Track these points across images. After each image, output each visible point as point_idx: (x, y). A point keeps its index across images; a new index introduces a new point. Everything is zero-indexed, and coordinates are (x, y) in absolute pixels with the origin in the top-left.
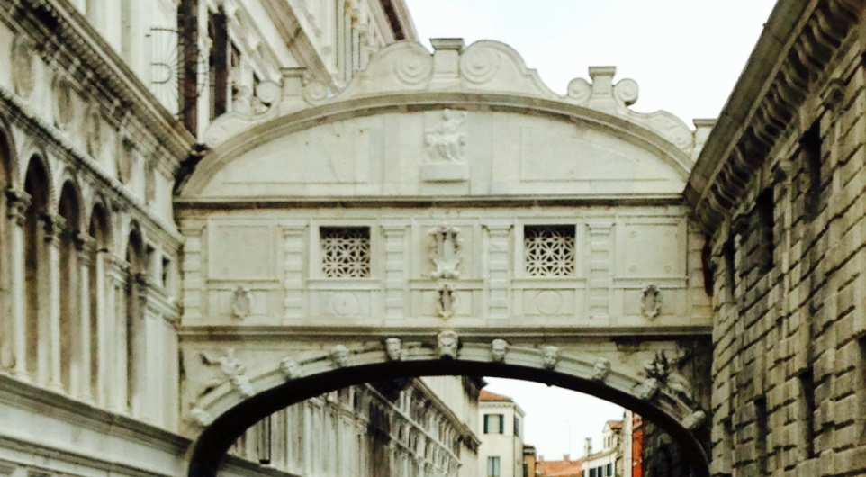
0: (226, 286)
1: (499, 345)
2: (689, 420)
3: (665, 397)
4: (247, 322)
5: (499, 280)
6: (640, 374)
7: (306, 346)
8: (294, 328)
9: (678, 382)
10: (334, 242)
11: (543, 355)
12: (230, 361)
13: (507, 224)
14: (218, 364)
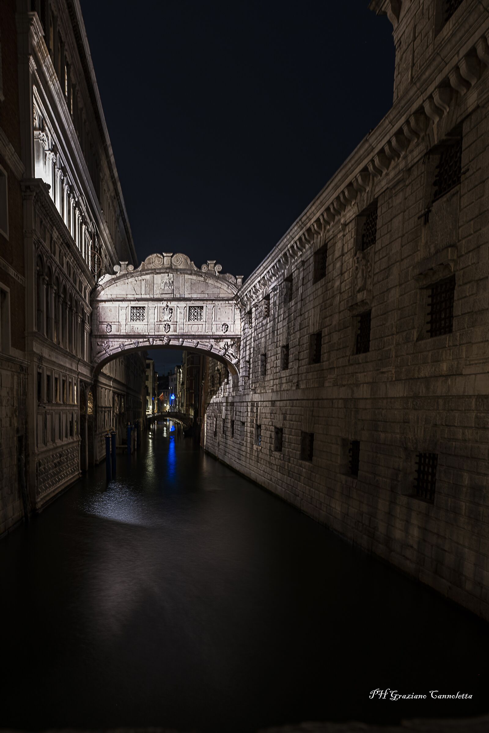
0: (104, 323)
1: (182, 340)
2: (234, 361)
3: (227, 355)
4: (111, 333)
5: (182, 321)
6: (220, 348)
7: (127, 340)
8: (123, 335)
9: (231, 351)
10: (135, 311)
11: (193, 343)
12: (105, 345)
13: (184, 305)
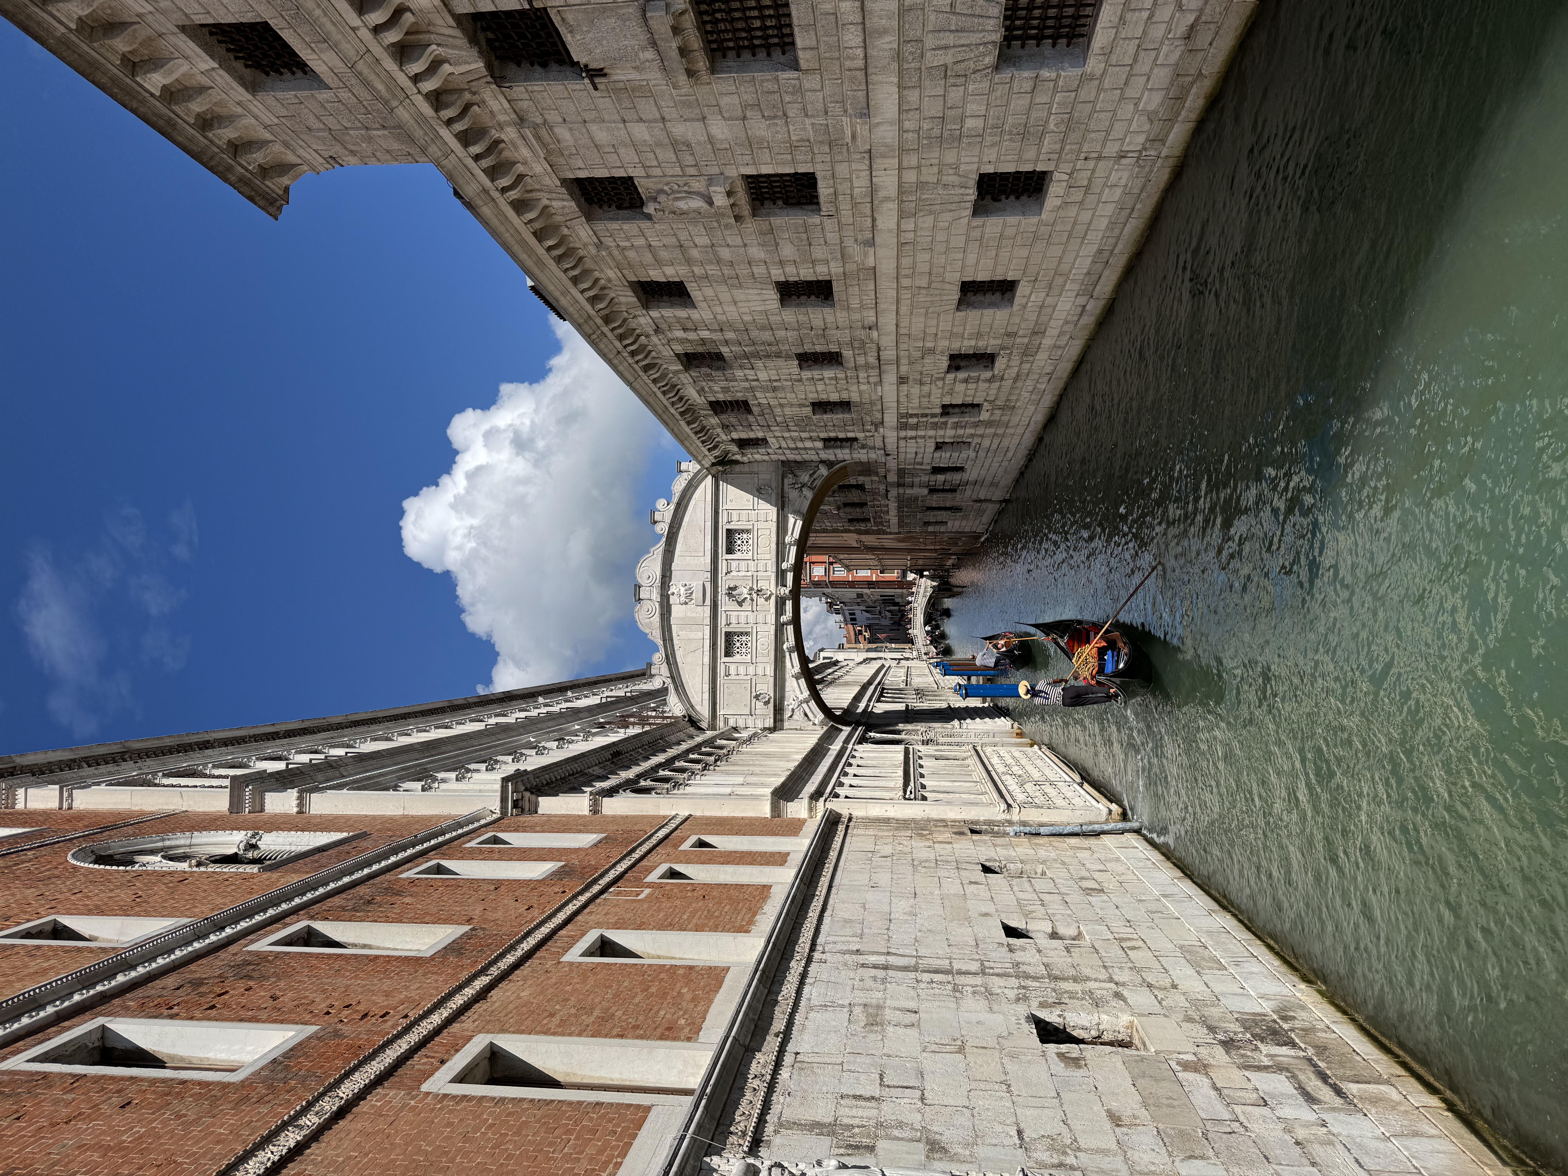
0: (753, 705)
1: (784, 566)
2: (824, 471)
3: (812, 484)
4: (772, 695)
5: (752, 568)
6: (800, 496)
7: (784, 664)
10: (733, 650)
11: (790, 545)
12: (792, 704)
13: (725, 562)
14: (793, 710)
